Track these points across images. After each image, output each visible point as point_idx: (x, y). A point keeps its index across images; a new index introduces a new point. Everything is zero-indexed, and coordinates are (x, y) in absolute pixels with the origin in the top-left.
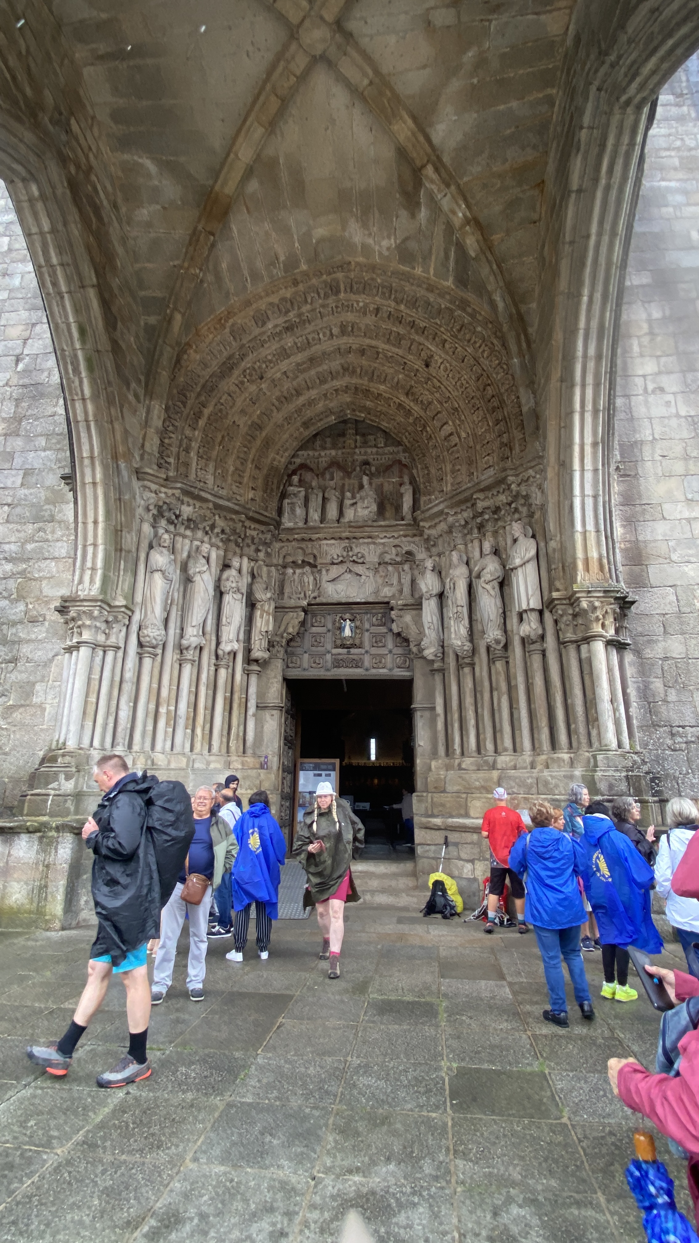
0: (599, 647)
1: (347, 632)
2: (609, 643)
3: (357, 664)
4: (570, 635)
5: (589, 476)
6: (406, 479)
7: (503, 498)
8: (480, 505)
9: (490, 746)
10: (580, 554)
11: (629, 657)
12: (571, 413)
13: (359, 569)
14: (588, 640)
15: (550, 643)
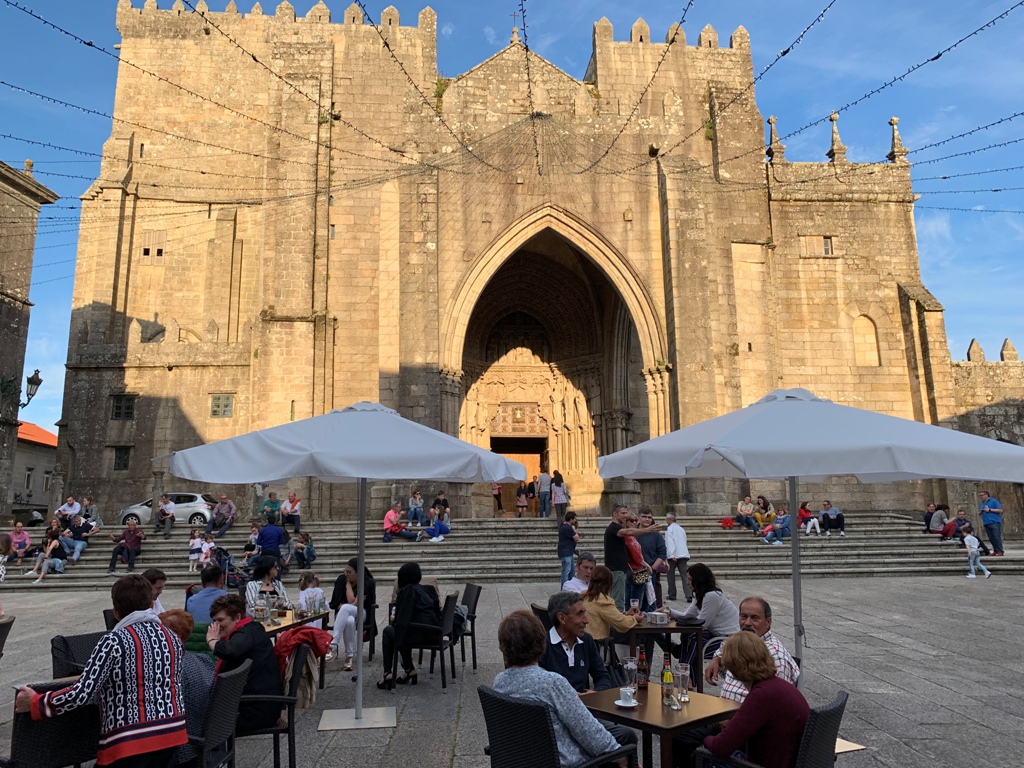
0: (619, 431)
1: (519, 416)
2: (623, 429)
3: (523, 430)
4: (609, 425)
5: (619, 368)
6: (545, 342)
7: (588, 366)
8: (579, 367)
9: (580, 466)
10: (614, 397)
11: (630, 434)
12: (613, 345)
13: (523, 386)
14: (615, 428)
15: (604, 427)
